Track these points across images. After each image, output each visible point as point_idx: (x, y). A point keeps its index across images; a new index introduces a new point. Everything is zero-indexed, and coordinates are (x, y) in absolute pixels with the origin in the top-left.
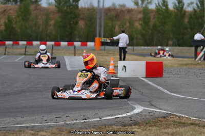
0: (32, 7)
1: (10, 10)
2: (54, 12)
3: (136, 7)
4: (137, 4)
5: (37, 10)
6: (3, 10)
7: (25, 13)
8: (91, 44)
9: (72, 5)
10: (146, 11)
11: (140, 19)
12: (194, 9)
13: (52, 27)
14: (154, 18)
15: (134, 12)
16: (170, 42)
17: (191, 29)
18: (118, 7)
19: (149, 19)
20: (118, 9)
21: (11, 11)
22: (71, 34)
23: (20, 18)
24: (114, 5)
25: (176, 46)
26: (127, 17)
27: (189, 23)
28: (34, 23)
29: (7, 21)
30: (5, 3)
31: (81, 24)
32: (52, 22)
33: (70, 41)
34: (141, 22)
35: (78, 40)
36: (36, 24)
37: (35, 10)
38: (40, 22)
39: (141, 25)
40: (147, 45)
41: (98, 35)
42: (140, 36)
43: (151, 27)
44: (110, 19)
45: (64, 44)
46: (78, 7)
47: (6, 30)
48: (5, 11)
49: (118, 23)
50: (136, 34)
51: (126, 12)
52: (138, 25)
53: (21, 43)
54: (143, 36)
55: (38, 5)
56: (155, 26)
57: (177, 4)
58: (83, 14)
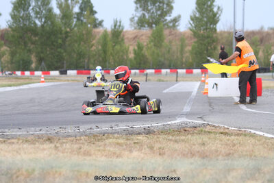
0: (166, 32)
1: (142, 35)
5: (173, 34)
6: (134, 36)
7: (158, 39)
9: (210, 28)
13: (188, 54)
21: (144, 37)
23: (152, 44)
29: (136, 48)
30: (139, 28)
32: (189, 48)
37: (169, 36)
38: (174, 48)
44: (253, 43)
46: (216, 30)
47: (135, 58)
48: (136, 37)
49: (262, 47)
58: (222, 38)
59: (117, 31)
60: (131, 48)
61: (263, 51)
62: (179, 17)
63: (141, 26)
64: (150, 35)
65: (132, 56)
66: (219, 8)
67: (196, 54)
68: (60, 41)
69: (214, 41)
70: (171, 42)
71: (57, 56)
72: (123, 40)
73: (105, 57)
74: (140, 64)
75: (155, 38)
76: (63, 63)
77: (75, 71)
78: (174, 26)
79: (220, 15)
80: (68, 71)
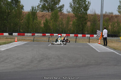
0: (59, 13)
2: (72, 17)
3: (119, 14)
5: (62, 15)
6: (42, 15)
8: (95, 36)
9: (84, 13)
13: (71, 25)
15: (119, 17)
22: (82, 29)
23: (53, 20)
24: (106, 13)
29: (45, 22)
30: (42, 11)
31: (89, 24)
32: (71, 23)
35: (87, 33)
36: (62, 24)
37: (61, 15)
38: (64, 22)
53: (55, 34)
55: (62, 12)
58: (90, 18)
59: (34, 12)
60: (42, 22)
61: (111, 25)
62: (63, 5)
63: (43, 10)
64: (50, 15)
65: (42, 25)
66: (89, 2)
67: (76, 26)
68: (5, 17)
69: (85, 20)
70: (62, 19)
71: (3, 25)
72: (36, 17)
73: (29, 26)
75: (53, 17)
76: (7, 28)
77: (17, 34)
78: (61, 10)
79: (89, 6)
80: (13, 34)
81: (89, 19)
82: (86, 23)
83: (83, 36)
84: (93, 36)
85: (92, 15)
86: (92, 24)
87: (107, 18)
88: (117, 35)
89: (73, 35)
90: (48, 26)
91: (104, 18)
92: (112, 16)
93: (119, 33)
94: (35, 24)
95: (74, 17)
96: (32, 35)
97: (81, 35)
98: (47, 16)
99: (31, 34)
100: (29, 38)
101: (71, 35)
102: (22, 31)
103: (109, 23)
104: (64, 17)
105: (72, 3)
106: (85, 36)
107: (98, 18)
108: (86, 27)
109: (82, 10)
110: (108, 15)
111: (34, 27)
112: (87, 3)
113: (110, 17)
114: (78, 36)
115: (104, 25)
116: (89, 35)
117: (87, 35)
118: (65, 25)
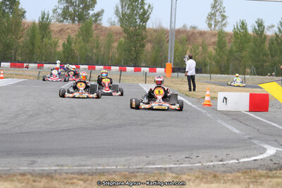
0: (94, 25)
2: (117, 33)
3: (209, 29)
4: (210, 25)
5: (98, 30)
6: (60, 29)
7: (86, 33)
8: (160, 70)
9: (139, 25)
10: (221, 35)
11: (214, 43)
12: (276, 34)
13: (115, 50)
14: (229, 42)
15: (207, 35)
16: (248, 70)
17: (272, 56)
18: (188, 28)
19: (224, 43)
20: (189, 32)
22: (136, 58)
23: (81, 38)
24: (184, 26)
25: (254, 75)
26: (200, 40)
27: (270, 49)
28: (95, 45)
30: (62, 21)
31: (149, 47)
32: (115, 45)
33: (137, 66)
34: (215, 47)
35: (144, 65)
36: (97, 48)
37: (95, 30)
39: (215, 50)
40: (222, 73)
41: (169, 60)
42: (214, 63)
43: (227, 53)
44: (181, 42)
45: (130, 69)
46: (145, 27)
47: (64, 52)
48: (62, 30)
49: (190, 47)
50: (210, 59)
51: (198, 35)
52: (211, 50)
53: (82, 67)
54: (218, 62)
55: (99, 24)
56: (231, 51)
57: (257, 28)
58: (151, 36)
60: (61, 42)
61: (191, 50)
65: (60, 49)
66: (149, 6)
69: (143, 39)
70: (97, 37)
72: (50, 32)
73: (33, 50)
74: (68, 58)
77: (9, 64)
78: (96, 21)
79: (150, 13)
80: (2, 63)
81: (149, 38)
82: (143, 46)
83: (135, 71)
84: (155, 71)
85: (155, 31)
86: (154, 48)
87: (183, 36)
88: (201, 70)
89: (118, 68)
90: (71, 49)
91: (179, 37)
92: (193, 34)
93: (206, 65)
94: (46, 45)
95: (120, 33)
96: (38, 68)
97: (133, 68)
98: (69, 31)
99: (36, 65)
100: (31, 73)
101: (112, 68)
102: (19, 58)
103: (187, 46)
104: (103, 33)
105: (120, 7)
106: (140, 70)
107: (166, 36)
108: (144, 53)
109: (136, 19)
110: (185, 31)
111: (44, 51)
112: (146, 7)
113: (190, 34)
114: (125, 70)
115: (177, 49)
116: (147, 69)
117: (143, 69)
118: (102, 49)
